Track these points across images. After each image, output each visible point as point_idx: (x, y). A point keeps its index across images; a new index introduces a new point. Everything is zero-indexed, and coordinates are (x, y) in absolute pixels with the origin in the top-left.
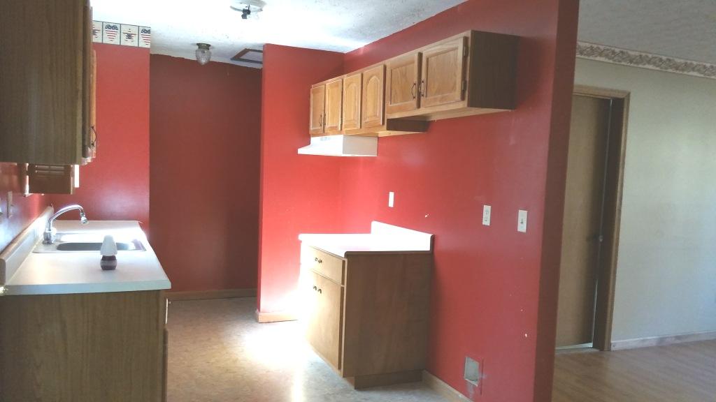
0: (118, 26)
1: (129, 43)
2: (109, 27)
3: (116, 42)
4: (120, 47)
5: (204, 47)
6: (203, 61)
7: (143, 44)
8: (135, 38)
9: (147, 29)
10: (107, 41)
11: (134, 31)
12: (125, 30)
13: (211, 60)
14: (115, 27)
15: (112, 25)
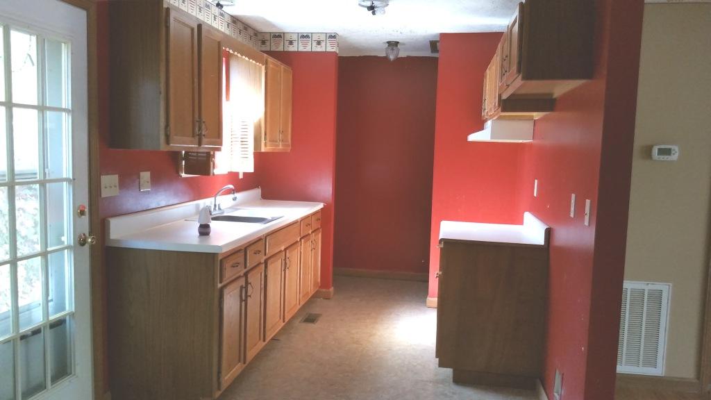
0: (310, 35)
1: (319, 49)
2: (303, 37)
3: (308, 49)
4: (311, 53)
5: (393, 45)
6: (392, 57)
7: (329, 49)
8: (323, 44)
9: (333, 35)
10: (301, 49)
11: (323, 38)
12: (315, 37)
13: (400, 56)
14: (307, 36)
15: (305, 35)
